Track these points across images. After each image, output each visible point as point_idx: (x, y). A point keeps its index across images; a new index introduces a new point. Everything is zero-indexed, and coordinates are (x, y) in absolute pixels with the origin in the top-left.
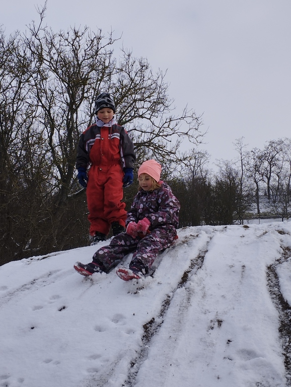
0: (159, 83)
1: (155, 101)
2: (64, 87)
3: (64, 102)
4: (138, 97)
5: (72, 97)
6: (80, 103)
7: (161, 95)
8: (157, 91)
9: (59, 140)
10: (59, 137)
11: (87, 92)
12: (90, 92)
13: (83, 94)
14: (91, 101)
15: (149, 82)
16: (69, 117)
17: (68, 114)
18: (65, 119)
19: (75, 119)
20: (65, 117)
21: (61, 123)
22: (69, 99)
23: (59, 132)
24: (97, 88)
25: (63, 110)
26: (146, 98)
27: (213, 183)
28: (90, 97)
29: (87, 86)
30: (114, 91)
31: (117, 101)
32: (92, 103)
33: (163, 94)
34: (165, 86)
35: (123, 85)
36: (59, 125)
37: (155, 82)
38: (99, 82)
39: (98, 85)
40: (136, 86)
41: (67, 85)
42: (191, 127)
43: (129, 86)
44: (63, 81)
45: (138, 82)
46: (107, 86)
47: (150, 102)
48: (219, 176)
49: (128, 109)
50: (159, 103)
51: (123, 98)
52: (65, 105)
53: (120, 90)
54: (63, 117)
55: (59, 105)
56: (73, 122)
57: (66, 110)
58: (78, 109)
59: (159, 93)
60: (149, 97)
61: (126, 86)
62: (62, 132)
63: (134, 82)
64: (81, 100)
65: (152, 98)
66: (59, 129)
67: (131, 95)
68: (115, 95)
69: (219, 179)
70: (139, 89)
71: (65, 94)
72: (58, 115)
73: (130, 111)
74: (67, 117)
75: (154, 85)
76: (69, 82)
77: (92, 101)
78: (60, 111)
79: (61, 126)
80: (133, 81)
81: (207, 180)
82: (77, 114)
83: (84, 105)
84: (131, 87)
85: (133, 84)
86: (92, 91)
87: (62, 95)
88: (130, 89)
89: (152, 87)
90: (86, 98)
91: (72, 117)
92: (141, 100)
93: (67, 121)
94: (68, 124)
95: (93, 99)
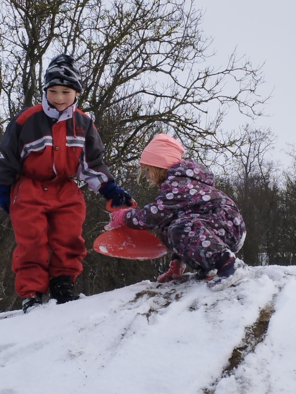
1: (179, 40)
2: (19, 17)
3: (19, 43)
5: (34, 34)
6: (47, 45)
7: (190, 31)
8: (183, 24)
9: (10, 110)
10: (10, 106)
11: (59, 26)
13: (52, 29)
15: (169, 8)
16: (28, 70)
17: (26, 64)
18: (20, 74)
19: (37, 73)
20: (20, 71)
21: (13, 81)
23: (9, 96)
24: (76, 18)
25: (16, 57)
26: (163, 36)
27: (282, 187)
28: (65, 35)
29: (59, 16)
31: (113, 41)
32: (68, 44)
33: (193, 28)
34: (197, 15)
35: (122, 13)
36: (9, 84)
37: (179, 7)
38: (80, 9)
39: (78, 13)
40: (145, 16)
42: (243, 87)
43: (134, 14)
44: (17, 6)
45: (147, 9)
46: (94, 15)
47: (170, 42)
48: (293, 173)
49: (130, 55)
50: (186, 45)
51: (122, 35)
54: (16, 69)
56: (34, 79)
57: (21, 57)
59: (186, 28)
60: (168, 34)
61: (128, 15)
62: (14, 96)
63: (143, 7)
64: (49, 39)
65: (173, 36)
66: (10, 90)
67: (137, 30)
68: (108, 31)
69: (293, 179)
70: (151, 20)
72: (7, 66)
73: (135, 59)
74: (24, 70)
76: (28, 8)
77: (69, 41)
79: (12, 87)
80: (140, 5)
81: (271, 180)
82: (41, 64)
83: (54, 49)
86: (67, 23)
87: (15, 32)
88: (135, 20)
89: (173, 16)
90: (57, 36)
91: (32, 69)
92: (154, 40)
93: (24, 76)
94: (25, 82)
95: (69, 37)
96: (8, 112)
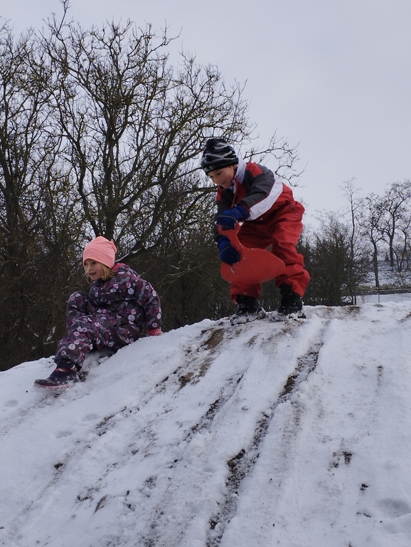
0: (235, 100)
1: (230, 126)
2: (99, 109)
3: (99, 129)
4: (205, 121)
5: (111, 122)
6: (122, 131)
7: (238, 119)
8: (232, 112)
9: (93, 185)
10: (93, 181)
11: (131, 115)
12: (136, 114)
13: (126, 118)
14: (137, 128)
15: (221, 100)
16: (107, 153)
17: (105, 147)
18: (101, 155)
19: (115, 154)
20: (101, 153)
21: (96, 161)
22: (106, 125)
23: (92, 173)
24: (146, 109)
25: (97, 142)
26: (217, 122)
27: (313, 245)
28: (136, 123)
29: (131, 107)
30: (171, 114)
31: (176, 127)
32: (139, 131)
33: (241, 116)
34: (244, 104)
35: (183, 105)
36: (92, 164)
37: (230, 99)
38: (149, 101)
39: (147, 105)
40: (202, 106)
41: (103, 106)
42: (282, 163)
43: (192, 105)
44: (97, 100)
45: (204, 100)
46: (160, 106)
47: (222, 128)
48: (321, 234)
49: (190, 138)
50: (236, 130)
51: (183, 123)
52: (100, 135)
53: (180, 112)
54: (98, 151)
55: (91, 133)
56: (112, 159)
57: (102, 142)
58: (120, 140)
59: (235, 115)
60: (221, 121)
61: (187, 106)
62: (96, 173)
63: (200, 100)
64: (124, 126)
65: (225, 122)
66: (93, 169)
67: (195, 118)
68: (172, 118)
69: (321, 239)
70: (207, 110)
71: (100, 119)
72: (90, 149)
73: (194, 142)
74: (104, 152)
75: (228, 104)
76: (106, 100)
77: (140, 128)
78: (94, 143)
79: (95, 166)
80: (197, 98)
81: (304, 240)
82: (117, 147)
83: (128, 134)
84: (195, 107)
85: (197, 103)
86: (139, 113)
87: (96, 121)
88: (193, 110)
89: (225, 106)
90: (131, 123)
91: (111, 151)
92: (209, 126)
93: (104, 157)
94: (105, 162)
95: (140, 125)
96: (92, 187)
